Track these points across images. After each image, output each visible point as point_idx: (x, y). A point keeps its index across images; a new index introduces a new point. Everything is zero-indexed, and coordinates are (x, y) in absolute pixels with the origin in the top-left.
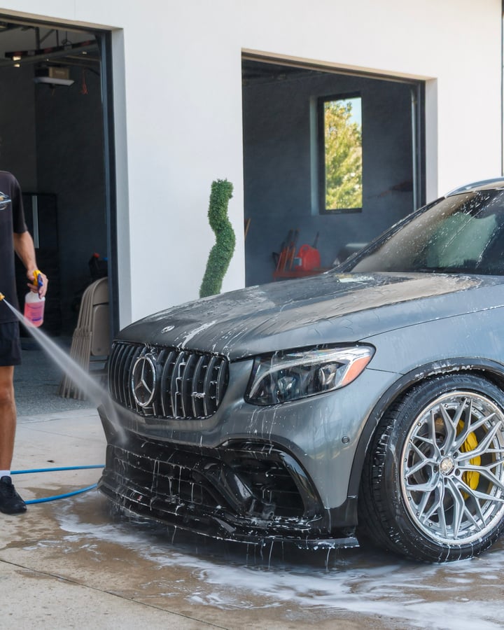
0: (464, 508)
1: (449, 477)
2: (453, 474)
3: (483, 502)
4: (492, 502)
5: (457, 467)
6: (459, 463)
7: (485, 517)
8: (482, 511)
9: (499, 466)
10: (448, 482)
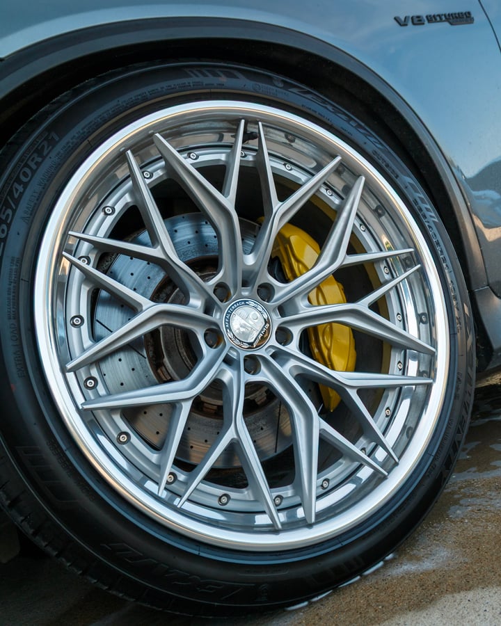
0: (319, 424)
1: (263, 352)
2: (273, 341)
3: (373, 397)
4: (400, 392)
5: (277, 320)
6: (282, 310)
7: (390, 439)
8: (376, 424)
9: (393, 294)
10: (263, 368)
